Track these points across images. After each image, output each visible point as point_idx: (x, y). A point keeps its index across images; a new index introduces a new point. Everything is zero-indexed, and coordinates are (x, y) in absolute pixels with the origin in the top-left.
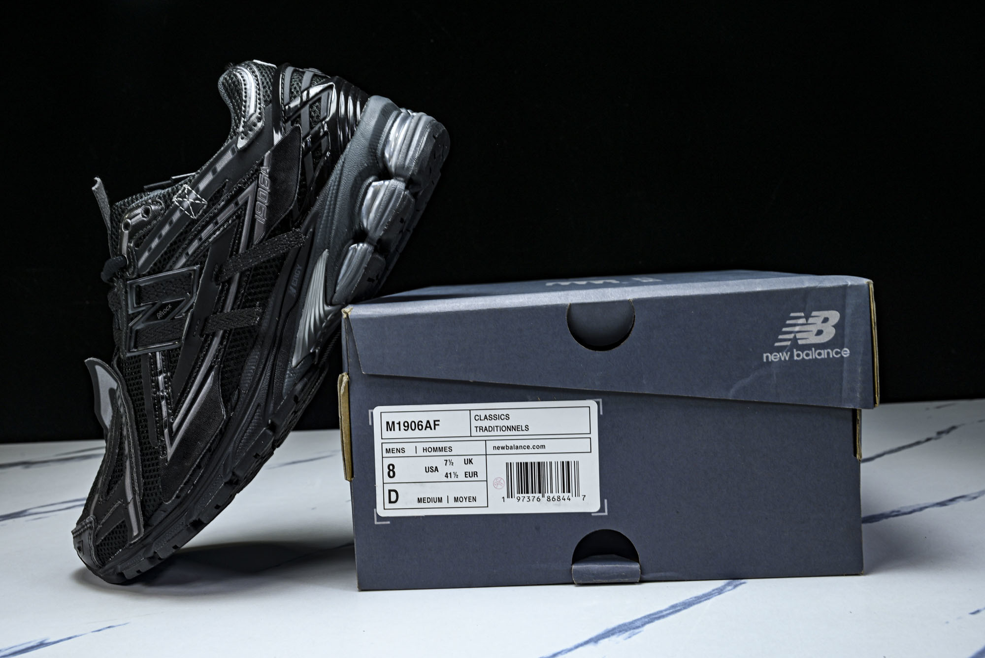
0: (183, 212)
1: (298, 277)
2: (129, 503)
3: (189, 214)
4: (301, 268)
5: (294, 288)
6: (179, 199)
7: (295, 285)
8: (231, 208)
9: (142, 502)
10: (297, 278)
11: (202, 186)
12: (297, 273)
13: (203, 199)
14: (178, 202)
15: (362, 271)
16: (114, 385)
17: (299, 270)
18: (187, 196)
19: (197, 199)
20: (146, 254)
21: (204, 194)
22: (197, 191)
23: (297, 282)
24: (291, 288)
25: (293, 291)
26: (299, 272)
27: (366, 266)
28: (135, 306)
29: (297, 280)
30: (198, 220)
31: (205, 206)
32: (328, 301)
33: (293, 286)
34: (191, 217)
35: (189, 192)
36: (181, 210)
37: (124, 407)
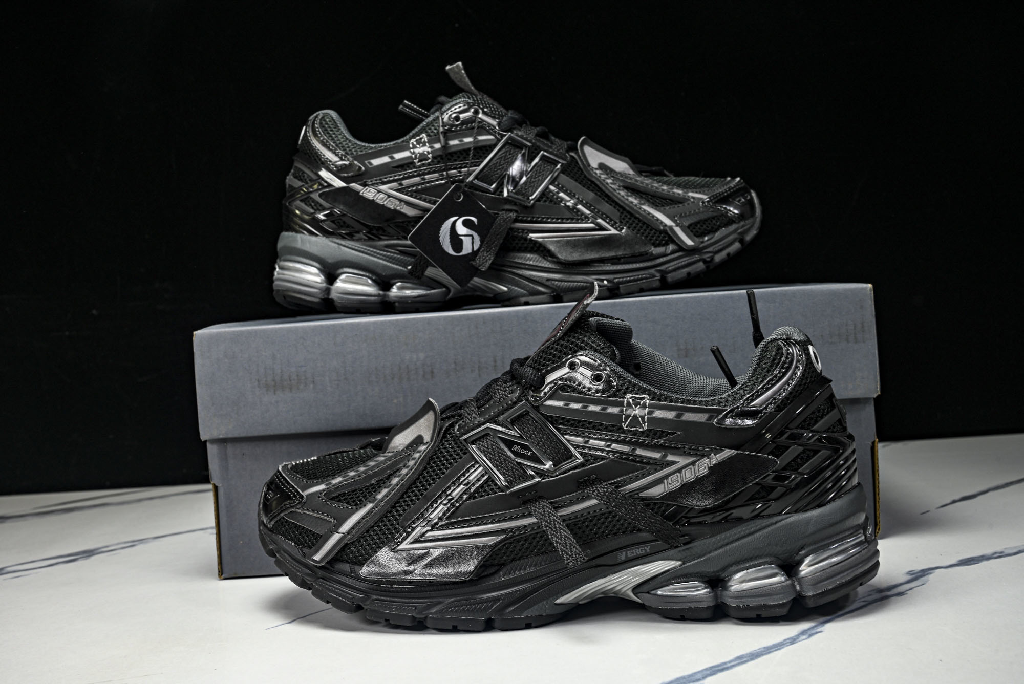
0: (622, 414)
1: (638, 553)
2: (338, 533)
3: (623, 420)
4: (648, 551)
5: (626, 556)
6: (631, 400)
7: (629, 556)
8: (657, 455)
9: (346, 545)
10: (636, 553)
11: (658, 414)
12: (641, 550)
13: (646, 424)
14: (628, 403)
15: (686, 606)
16: (427, 438)
17: (645, 550)
18: (639, 406)
19: (643, 418)
20: (560, 404)
21: (652, 421)
22: (650, 413)
23: (633, 555)
24: (624, 553)
25: (622, 556)
26: (644, 552)
27: (693, 607)
28: (509, 420)
29: (635, 554)
30: (624, 432)
31: (641, 430)
32: (637, 591)
33: (626, 553)
34: (623, 424)
35: (644, 406)
36: (622, 411)
37: (415, 465)
